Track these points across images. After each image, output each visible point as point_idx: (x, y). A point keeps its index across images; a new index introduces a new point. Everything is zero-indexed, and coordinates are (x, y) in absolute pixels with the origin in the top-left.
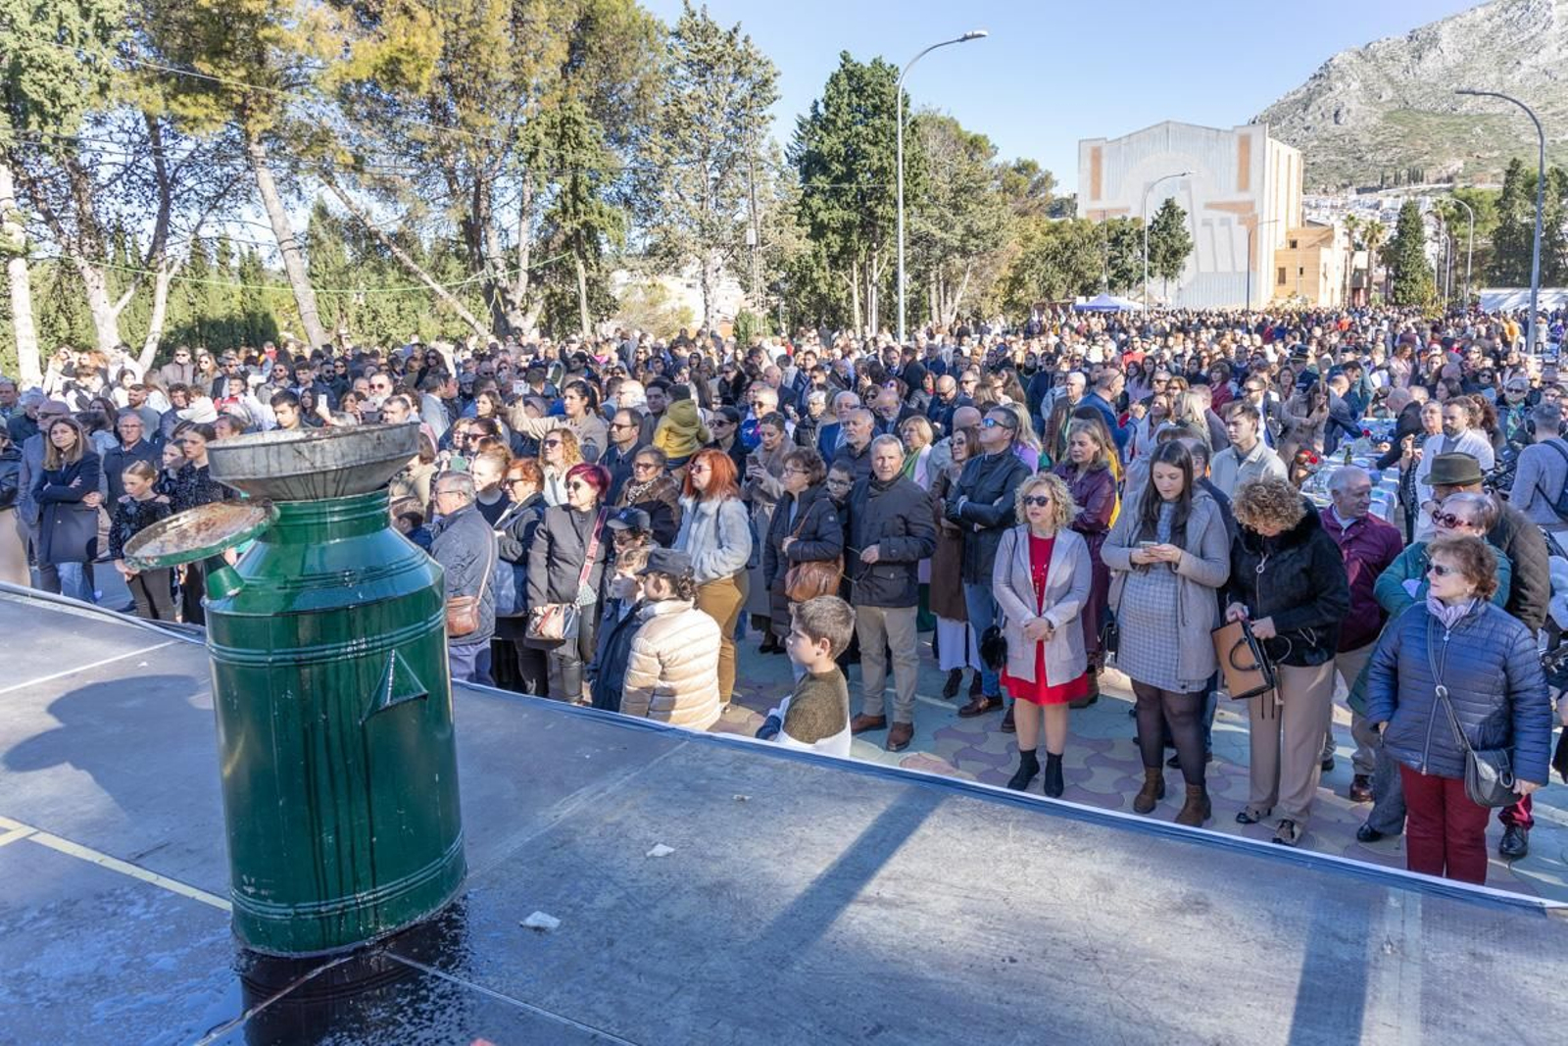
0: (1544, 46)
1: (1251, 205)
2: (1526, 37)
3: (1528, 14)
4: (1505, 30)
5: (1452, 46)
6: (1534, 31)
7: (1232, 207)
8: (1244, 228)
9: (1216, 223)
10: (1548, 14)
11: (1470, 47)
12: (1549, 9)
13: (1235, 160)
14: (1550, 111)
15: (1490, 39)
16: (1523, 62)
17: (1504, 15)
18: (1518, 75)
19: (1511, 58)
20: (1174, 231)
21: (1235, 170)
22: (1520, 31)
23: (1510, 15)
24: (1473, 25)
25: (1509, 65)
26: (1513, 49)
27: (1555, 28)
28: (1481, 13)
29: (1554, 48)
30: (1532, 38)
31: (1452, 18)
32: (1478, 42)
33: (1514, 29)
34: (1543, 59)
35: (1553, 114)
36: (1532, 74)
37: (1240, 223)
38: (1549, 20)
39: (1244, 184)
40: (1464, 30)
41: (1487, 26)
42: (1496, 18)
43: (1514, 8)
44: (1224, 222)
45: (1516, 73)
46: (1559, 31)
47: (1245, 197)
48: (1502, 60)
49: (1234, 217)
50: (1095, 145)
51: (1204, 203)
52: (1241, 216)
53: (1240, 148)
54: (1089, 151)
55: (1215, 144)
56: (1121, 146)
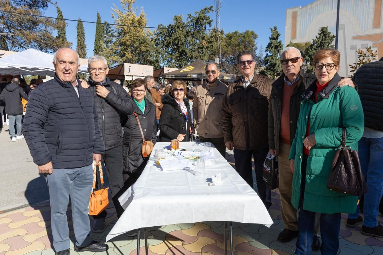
1: (381, 36)
7: (369, 37)
13: (372, 10)
21: (372, 16)
37: (374, 47)
39: (377, 24)
47: (377, 31)
49: (370, 43)
50: (294, 11)
51: (352, 36)
52: (375, 42)
53: (376, 2)
54: (291, 14)
55: (360, 2)
56: (307, 10)
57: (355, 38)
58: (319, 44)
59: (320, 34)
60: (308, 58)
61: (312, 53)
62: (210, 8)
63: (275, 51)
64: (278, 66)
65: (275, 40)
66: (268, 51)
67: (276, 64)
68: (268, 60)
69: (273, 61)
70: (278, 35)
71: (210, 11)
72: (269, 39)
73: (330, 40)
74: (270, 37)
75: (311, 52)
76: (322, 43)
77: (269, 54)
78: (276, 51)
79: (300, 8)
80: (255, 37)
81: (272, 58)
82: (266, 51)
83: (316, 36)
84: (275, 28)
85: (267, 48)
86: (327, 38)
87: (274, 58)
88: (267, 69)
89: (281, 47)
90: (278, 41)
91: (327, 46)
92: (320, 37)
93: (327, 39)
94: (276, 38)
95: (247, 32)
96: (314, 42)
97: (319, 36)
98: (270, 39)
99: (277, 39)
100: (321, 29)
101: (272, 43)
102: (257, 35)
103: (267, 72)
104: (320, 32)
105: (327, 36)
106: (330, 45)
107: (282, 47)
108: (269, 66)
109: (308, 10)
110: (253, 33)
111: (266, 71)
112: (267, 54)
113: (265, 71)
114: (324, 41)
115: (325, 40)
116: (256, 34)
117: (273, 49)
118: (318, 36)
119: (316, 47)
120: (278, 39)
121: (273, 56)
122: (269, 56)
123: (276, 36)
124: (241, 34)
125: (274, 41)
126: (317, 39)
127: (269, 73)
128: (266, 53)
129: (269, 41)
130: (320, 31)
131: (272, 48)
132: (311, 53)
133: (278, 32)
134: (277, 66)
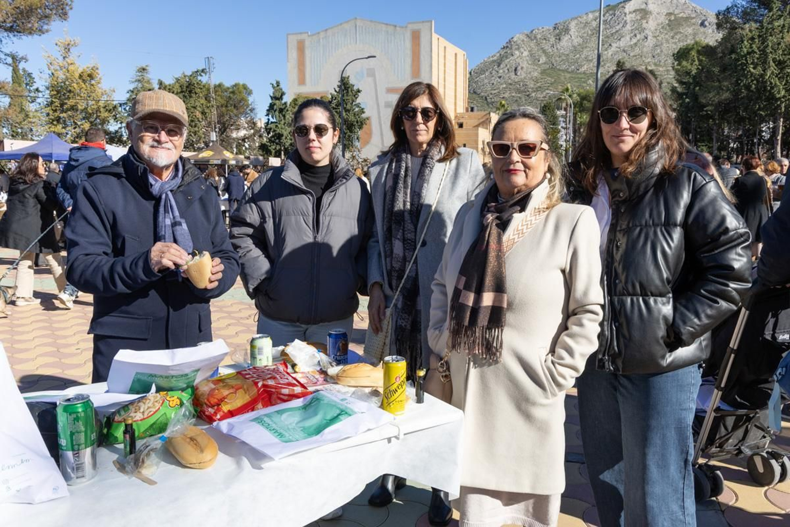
0: (623, 37)
2: (614, 31)
3: (615, 18)
5: (576, 34)
6: (618, 28)
11: (585, 35)
12: (625, 16)
13: (409, 52)
18: (610, 52)
21: (409, 60)
22: (611, 27)
23: (606, 18)
24: (587, 23)
25: (606, 46)
27: (628, 27)
28: (590, 16)
29: (628, 38)
30: (617, 31)
31: (576, 18)
32: (589, 32)
33: (608, 26)
34: (622, 43)
36: (617, 51)
38: (625, 21)
40: (582, 25)
41: (594, 24)
43: (608, 15)
46: (630, 29)
50: (299, 38)
51: (386, 88)
54: (295, 43)
55: (393, 38)
56: (320, 40)
57: (391, 91)
58: (339, 101)
59: (339, 87)
62: (203, 71)
63: (279, 116)
64: (286, 138)
65: (279, 100)
66: (270, 116)
67: (282, 135)
68: (271, 129)
69: (278, 130)
70: (283, 94)
71: (202, 74)
72: (270, 98)
73: (355, 96)
74: (272, 95)
76: (344, 100)
77: (271, 120)
78: (281, 116)
79: (308, 36)
80: (250, 93)
81: (276, 126)
82: (268, 115)
83: (335, 89)
84: (278, 84)
85: (268, 110)
86: (350, 93)
87: (279, 126)
88: (270, 141)
90: (283, 102)
91: (350, 105)
92: (339, 90)
94: (280, 98)
95: (236, 85)
96: (332, 97)
98: (272, 98)
99: (282, 99)
101: (275, 104)
102: (251, 91)
103: (270, 146)
104: (339, 84)
105: (350, 90)
106: (354, 103)
108: (273, 137)
110: (245, 87)
111: (269, 144)
112: (269, 119)
113: (267, 144)
114: (345, 98)
115: (347, 95)
116: (250, 88)
117: (277, 113)
118: (337, 89)
119: (336, 105)
121: (276, 123)
122: (272, 123)
123: (280, 94)
124: (228, 88)
125: (277, 101)
126: (336, 94)
127: (274, 147)
128: (267, 117)
129: (270, 101)
130: (339, 81)
131: (275, 111)
133: (281, 89)
134: (284, 138)
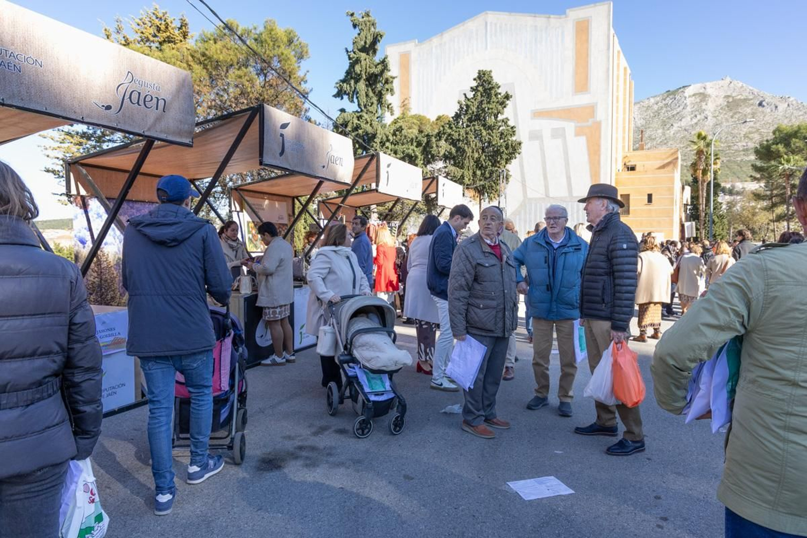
0: (683, 117)
1: (591, 109)
2: (675, 112)
3: (676, 101)
4: (665, 109)
5: (639, 116)
6: (678, 110)
7: (567, 113)
8: (583, 140)
9: (547, 134)
10: (685, 102)
11: (648, 117)
12: (685, 99)
13: (570, 53)
14: (689, 149)
15: (657, 113)
16: (674, 124)
17: (664, 102)
18: (672, 131)
19: (668, 122)
20: (491, 120)
21: (570, 67)
22: (672, 110)
23: (667, 102)
24: (649, 106)
25: (668, 126)
26: (669, 118)
27: (689, 109)
28: (652, 100)
29: (689, 118)
30: (678, 113)
31: (639, 103)
32: (652, 115)
33: (669, 109)
34: (683, 123)
35: (690, 150)
36: (679, 131)
37: (577, 134)
38: (686, 104)
39: (582, 84)
40: (645, 109)
41: (656, 107)
42: (660, 103)
43: (668, 99)
44: (558, 134)
45: (671, 130)
46: (690, 110)
47: (582, 100)
48: (664, 124)
49: (570, 127)
50: (403, 50)
51: (532, 111)
52: (579, 124)
53: (576, 37)
54: (397, 58)
56: (432, 49)
57: (538, 114)
58: (473, 112)
59: (474, 89)
60: (451, 149)
61: (459, 135)
63: (367, 95)
65: (368, 54)
66: (346, 97)
70: (377, 38)
73: (501, 104)
75: (456, 132)
76: (483, 110)
78: (371, 94)
79: (416, 44)
80: (301, 51)
82: (340, 97)
83: (465, 95)
86: (494, 99)
89: (387, 82)
90: (377, 58)
91: (494, 120)
92: (474, 95)
93: (492, 100)
94: (370, 48)
96: (462, 108)
97: (474, 93)
98: (350, 54)
99: (375, 52)
100: (476, 75)
102: (305, 46)
104: (474, 84)
105: (493, 93)
106: (500, 117)
107: (392, 82)
109: (434, 49)
112: (342, 108)
114: (485, 106)
115: (488, 103)
116: (303, 41)
117: (362, 86)
118: (470, 95)
120: (378, 53)
121: (361, 113)
122: (349, 112)
123: (370, 40)
125: (363, 55)
126: (467, 102)
130: (475, 79)
131: (357, 83)
132: (457, 134)
133: (374, 27)
